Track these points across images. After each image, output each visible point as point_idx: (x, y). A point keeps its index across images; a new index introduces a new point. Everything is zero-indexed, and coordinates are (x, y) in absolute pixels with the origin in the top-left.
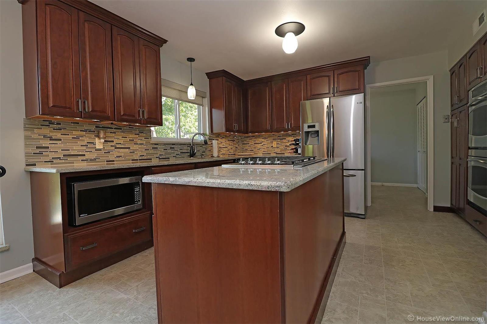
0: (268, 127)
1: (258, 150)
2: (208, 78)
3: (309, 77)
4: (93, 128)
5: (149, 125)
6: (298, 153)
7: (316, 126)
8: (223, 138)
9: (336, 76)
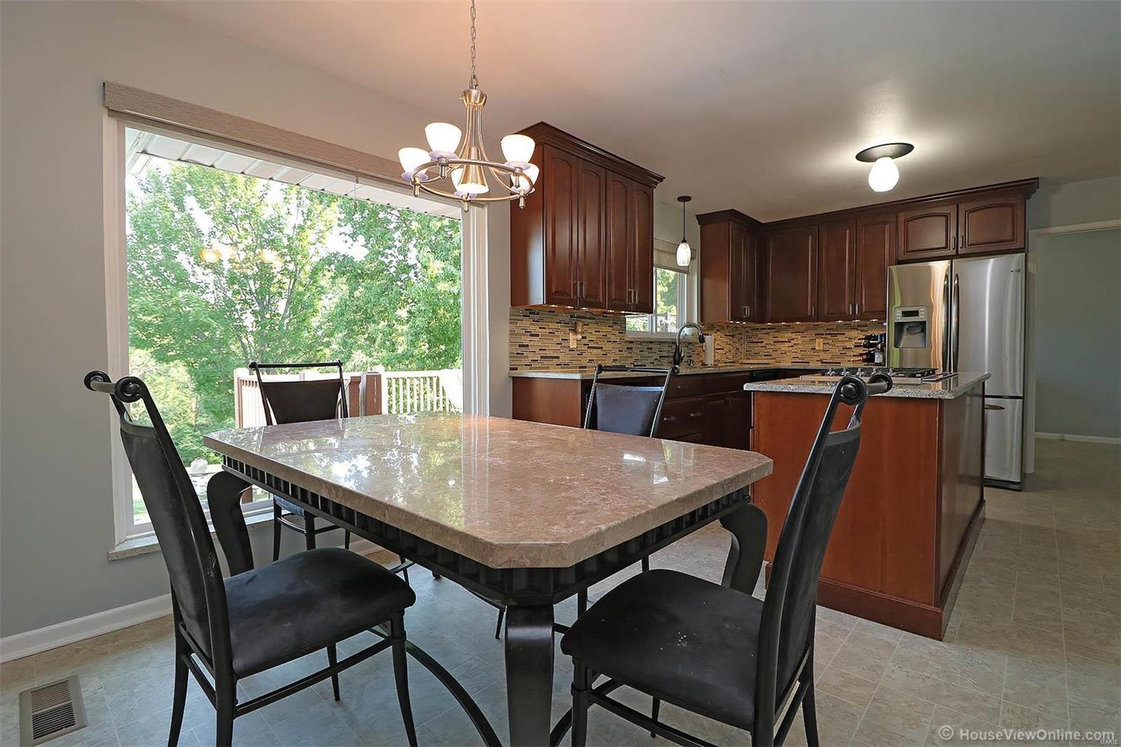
0: (810, 310)
1: (782, 356)
2: (699, 224)
3: (902, 217)
4: (567, 318)
5: (623, 312)
6: (874, 362)
7: (920, 313)
8: (718, 330)
9: (961, 215)
